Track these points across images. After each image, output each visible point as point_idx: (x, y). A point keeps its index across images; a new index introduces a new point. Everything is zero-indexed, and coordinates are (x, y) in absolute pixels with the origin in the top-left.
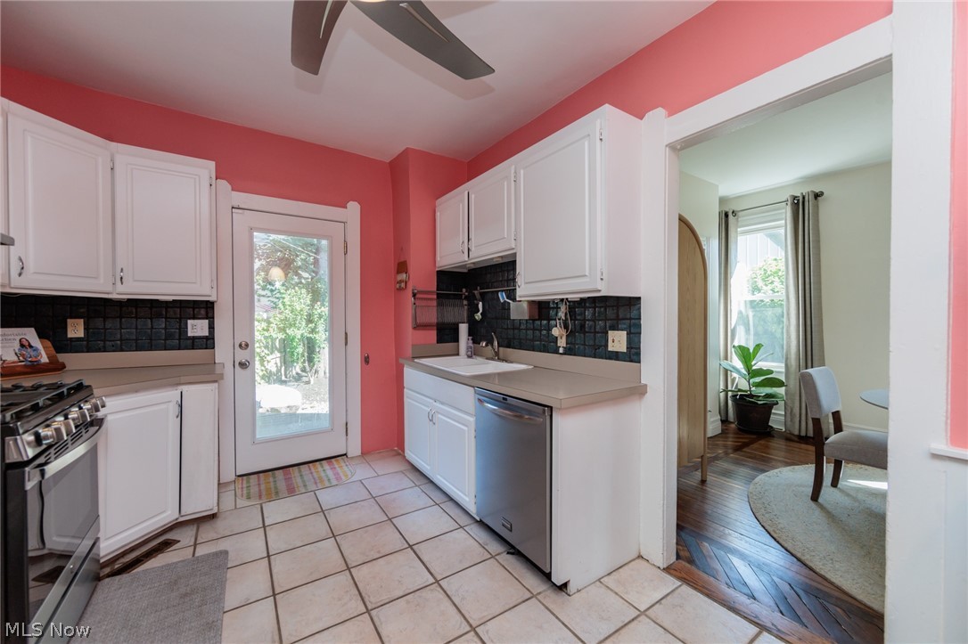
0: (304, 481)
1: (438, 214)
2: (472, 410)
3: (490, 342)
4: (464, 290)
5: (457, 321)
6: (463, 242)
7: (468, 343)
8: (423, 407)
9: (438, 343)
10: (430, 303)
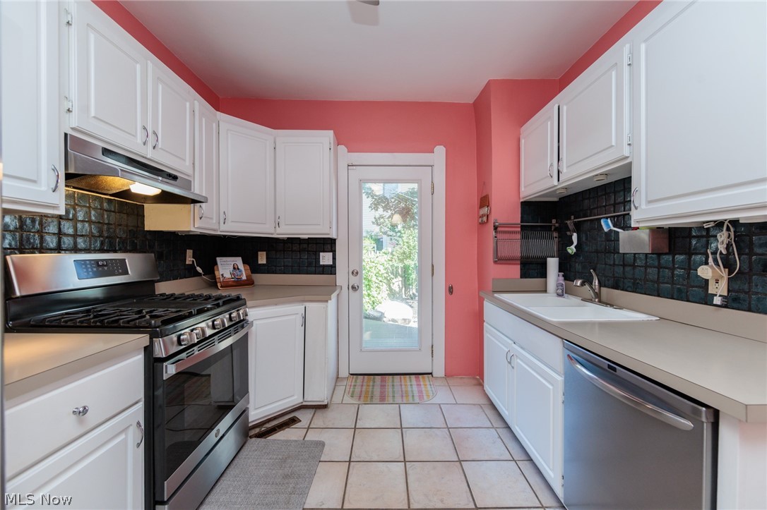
0: (394, 392)
1: (523, 141)
2: (560, 367)
3: (588, 281)
4: (554, 221)
5: (544, 254)
6: (551, 165)
7: (558, 280)
8: (503, 347)
9: (521, 278)
10: (513, 236)
